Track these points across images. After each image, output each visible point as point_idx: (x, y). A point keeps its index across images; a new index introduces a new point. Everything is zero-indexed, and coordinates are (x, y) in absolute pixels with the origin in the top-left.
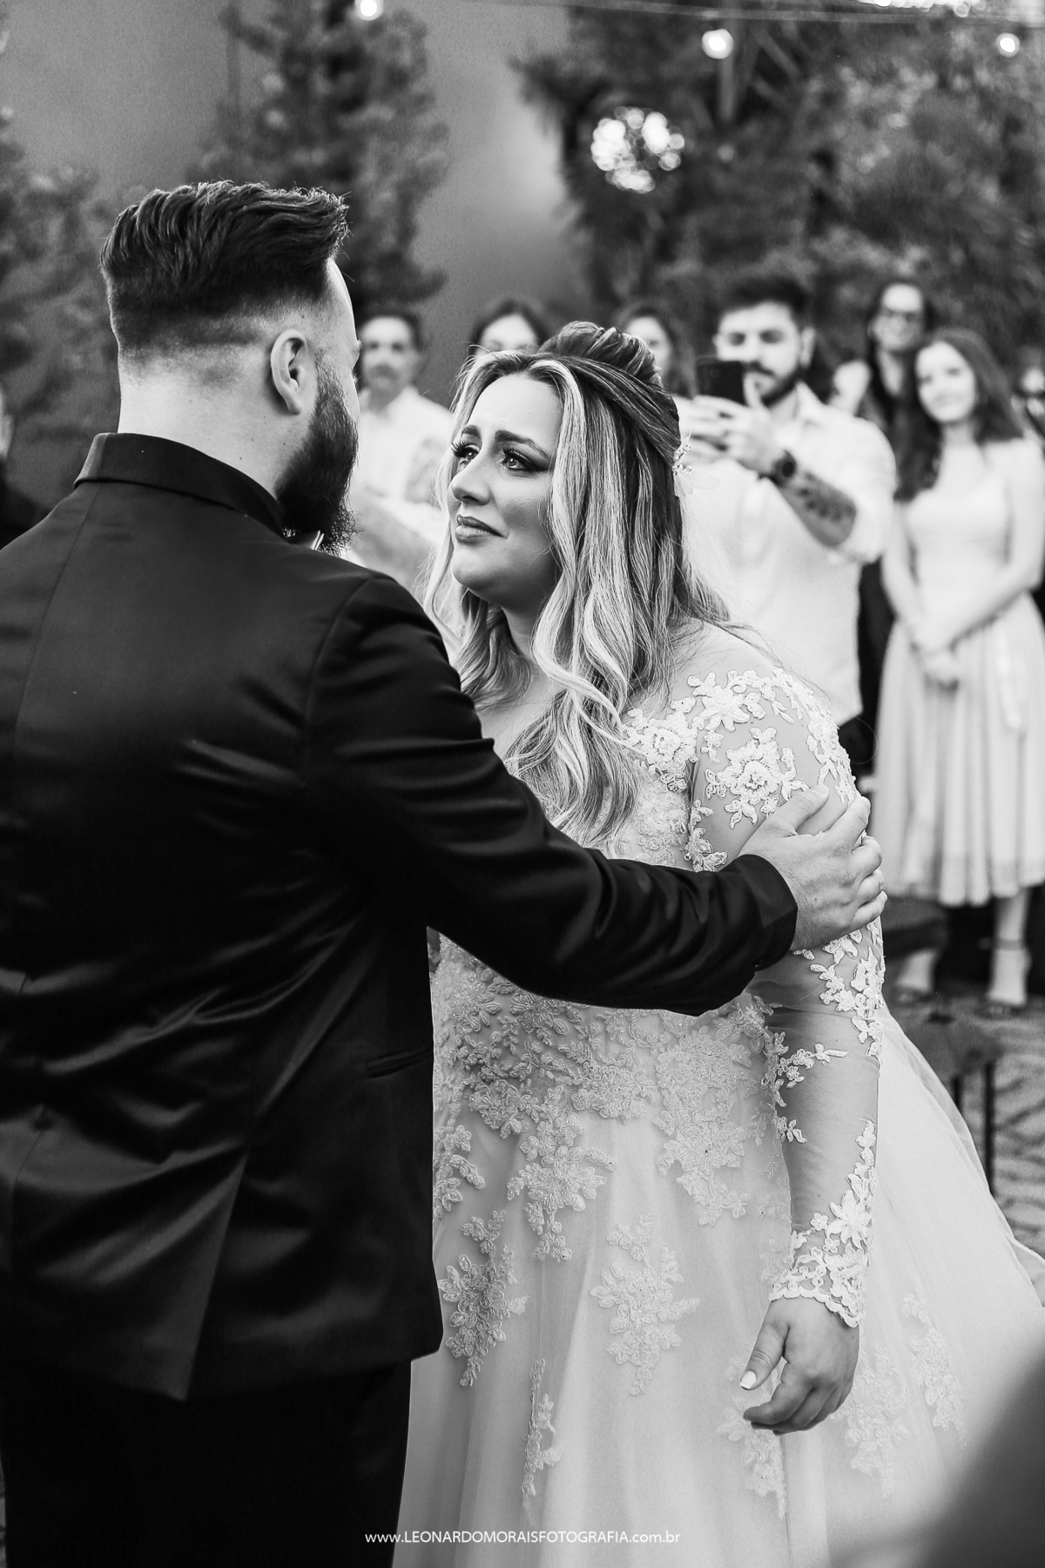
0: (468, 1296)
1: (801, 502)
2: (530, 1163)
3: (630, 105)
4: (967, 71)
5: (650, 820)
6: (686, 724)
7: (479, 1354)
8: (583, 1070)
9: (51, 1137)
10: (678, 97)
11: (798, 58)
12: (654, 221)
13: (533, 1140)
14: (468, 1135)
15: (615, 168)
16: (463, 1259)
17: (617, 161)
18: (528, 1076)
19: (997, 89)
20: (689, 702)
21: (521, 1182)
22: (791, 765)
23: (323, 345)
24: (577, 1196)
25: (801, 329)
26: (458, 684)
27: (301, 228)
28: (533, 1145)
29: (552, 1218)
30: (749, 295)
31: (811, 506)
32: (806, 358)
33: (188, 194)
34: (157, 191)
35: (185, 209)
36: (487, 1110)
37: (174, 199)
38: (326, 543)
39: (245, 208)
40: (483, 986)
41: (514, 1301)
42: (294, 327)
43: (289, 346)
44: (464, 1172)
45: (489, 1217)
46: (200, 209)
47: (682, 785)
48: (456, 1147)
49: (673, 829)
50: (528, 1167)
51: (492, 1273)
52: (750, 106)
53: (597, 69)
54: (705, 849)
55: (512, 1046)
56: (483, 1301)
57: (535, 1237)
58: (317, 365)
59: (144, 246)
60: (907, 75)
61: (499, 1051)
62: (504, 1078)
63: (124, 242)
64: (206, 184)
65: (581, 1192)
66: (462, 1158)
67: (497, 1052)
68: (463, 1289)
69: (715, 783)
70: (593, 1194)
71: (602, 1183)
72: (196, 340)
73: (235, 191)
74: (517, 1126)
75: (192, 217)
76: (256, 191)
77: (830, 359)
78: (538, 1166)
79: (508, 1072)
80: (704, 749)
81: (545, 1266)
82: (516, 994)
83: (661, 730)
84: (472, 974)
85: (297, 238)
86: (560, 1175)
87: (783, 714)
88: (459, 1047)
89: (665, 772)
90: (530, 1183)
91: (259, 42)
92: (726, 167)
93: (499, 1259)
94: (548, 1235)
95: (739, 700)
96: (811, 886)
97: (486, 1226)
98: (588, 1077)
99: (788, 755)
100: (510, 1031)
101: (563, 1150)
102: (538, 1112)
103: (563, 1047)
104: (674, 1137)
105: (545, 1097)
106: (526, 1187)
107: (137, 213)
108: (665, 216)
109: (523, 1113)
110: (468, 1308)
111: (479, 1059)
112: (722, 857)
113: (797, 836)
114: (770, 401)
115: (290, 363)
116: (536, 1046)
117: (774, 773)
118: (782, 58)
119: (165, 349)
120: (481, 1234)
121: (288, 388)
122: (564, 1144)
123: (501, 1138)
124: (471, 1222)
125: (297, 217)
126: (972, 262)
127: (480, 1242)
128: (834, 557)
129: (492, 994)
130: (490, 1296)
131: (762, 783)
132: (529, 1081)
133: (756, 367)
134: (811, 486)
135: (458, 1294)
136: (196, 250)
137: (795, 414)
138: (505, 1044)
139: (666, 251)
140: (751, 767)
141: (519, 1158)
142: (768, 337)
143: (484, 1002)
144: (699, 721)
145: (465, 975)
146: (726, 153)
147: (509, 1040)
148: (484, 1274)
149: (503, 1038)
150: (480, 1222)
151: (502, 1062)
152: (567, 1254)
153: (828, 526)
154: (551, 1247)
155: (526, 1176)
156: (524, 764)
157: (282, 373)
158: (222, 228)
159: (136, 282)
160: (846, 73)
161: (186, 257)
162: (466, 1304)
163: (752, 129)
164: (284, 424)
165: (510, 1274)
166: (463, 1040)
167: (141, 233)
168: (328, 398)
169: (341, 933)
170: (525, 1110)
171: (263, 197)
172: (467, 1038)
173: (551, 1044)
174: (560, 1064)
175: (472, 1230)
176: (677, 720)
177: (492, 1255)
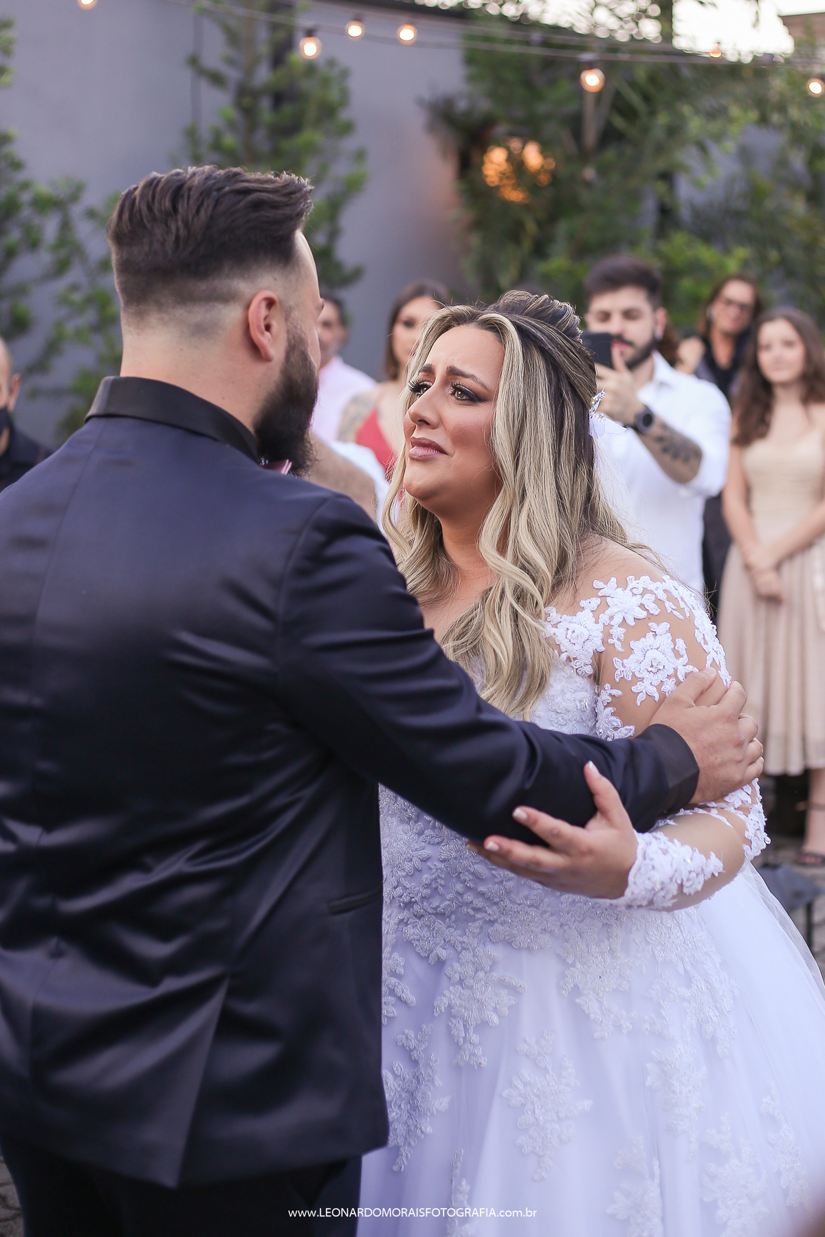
0: (400, 1096)
1: (658, 447)
2: (453, 985)
3: (512, 135)
4: (782, 108)
5: (559, 699)
6: (593, 620)
7: (409, 1144)
8: (499, 908)
9: (65, 964)
10: (551, 129)
11: (647, 98)
12: (531, 227)
13: (456, 966)
14: (401, 961)
15: (501, 184)
16: (397, 1065)
17: (501, 179)
18: (452, 913)
19: (806, 124)
20: (595, 602)
21: (445, 1000)
22: (683, 652)
23: (292, 303)
24: (492, 1013)
25: (655, 309)
26: (405, 585)
27: (275, 206)
28: (455, 969)
29: (471, 1031)
30: (614, 282)
31: (665, 450)
32: (659, 333)
33: (180, 177)
34: (155, 174)
35: (178, 190)
36: (418, 940)
37: (168, 181)
38: (294, 470)
39: (227, 189)
40: (416, 837)
41: (439, 1100)
42: (268, 288)
43: (263, 305)
44: (398, 992)
45: (418, 1029)
46: (190, 189)
47: (589, 670)
48: (391, 971)
49: (579, 707)
50: (451, 988)
51: (420, 1077)
52: (609, 136)
53: (485, 106)
54: (615, 724)
55: (439, 887)
56: (413, 1100)
57: (457, 1047)
58: (286, 320)
59: (142, 220)
60: (735, 111)
61: (428, 891)
62: (433, 914)
63: (126, 216)
64: (194, 168)
65: (495, 1010)
66: (396, 980)
67: (427, 892)
68: (396, 1089)
69: (622, 669)
70: (505, 1011)
71: (513, 1002)
72: (186, 299)
73: (219, 174)
74: (443, 953)
75: (183, 196)
76: (236, 174)
77: (675, 335)
78: (459, 987)
79: (435, 909)
80: (610, 641)
81: (464, 1070)
82: (443, 844)
83: (572, 625)
84: (407, 827)
85: (271, 214)
86: (478, 995)
87: (674, 612)
88: (395, 888)
89: (575, 659)
90: (453, 1002)
91: (217, 79)
92: (588, 184)
93: (428, 1065)
94: (468, 1046)
95: (637, 600)
96: (712, 747)
97: (416, 1037)
98: (503, 913)
99: (681, 644)
100: (438, 875)
101: (481, 974)
102: (460, 942)
103: (482, 888)
104: (573, 965)
105: (467, 930)
106: (449, 1005)
107: (137, 193)
108: (539, 224)
109: (447, 943)
110: (400, 1106)
111: (411, 898)
112: (631, 730)
113: (695, 708)
114: (632, 365)
115: (266, 318)
116: (459, 887)
117: (670, 659)
118: (634, 99)
119: (160, 306)
120: (413, 1044)
121: (264, 339)
122: (482, 969)
123: (430, 964)
124: (404, 1033)
125: (271, 196)
126: (784, 262)
127: (411, 1050)
128: (683, 492)
129: (423, 844)
130: (419, 1095)
131: (661, 668)
132: (453, 917)
133: (620, 338)
134: (666, 434)
135: (392, 1094)
136: (186, 224)
137: (651, 377)
138: (434, 885)
139: (540, 250)
140: (650, 654)
141: (445, 981)
142: (629, 315)
143: (416, 850)
144: (604, 618)
145: (401, 827)
146: (589, 173)
147: (438, 882)
148: (414, 1078)
149: (432, 880)
150: (411, 1034)
151: (431, 900)
152: (484, 1061)
153: (679, 466)
154: (470, 1057)
155: (449, 996)
156: (458, 649)
157: (259, 327)
158: (209, 203)
159: (135, 250)
160: (686, 109)
161: (178, 229)
162: (399, 1102)
163: (610, 154)
164: (260, 369)
165: (436, 1077)
166: (398, 882)
167: (140, 210)
168: (296, 347)
169: (308, 793)
170: (449, 941)
171: (242, 179)
172: (402, 880)
173: (472, 886)
174: (479, 903)
175: (404, 1041)
176: (585, 616)
177: (421, 1063)
